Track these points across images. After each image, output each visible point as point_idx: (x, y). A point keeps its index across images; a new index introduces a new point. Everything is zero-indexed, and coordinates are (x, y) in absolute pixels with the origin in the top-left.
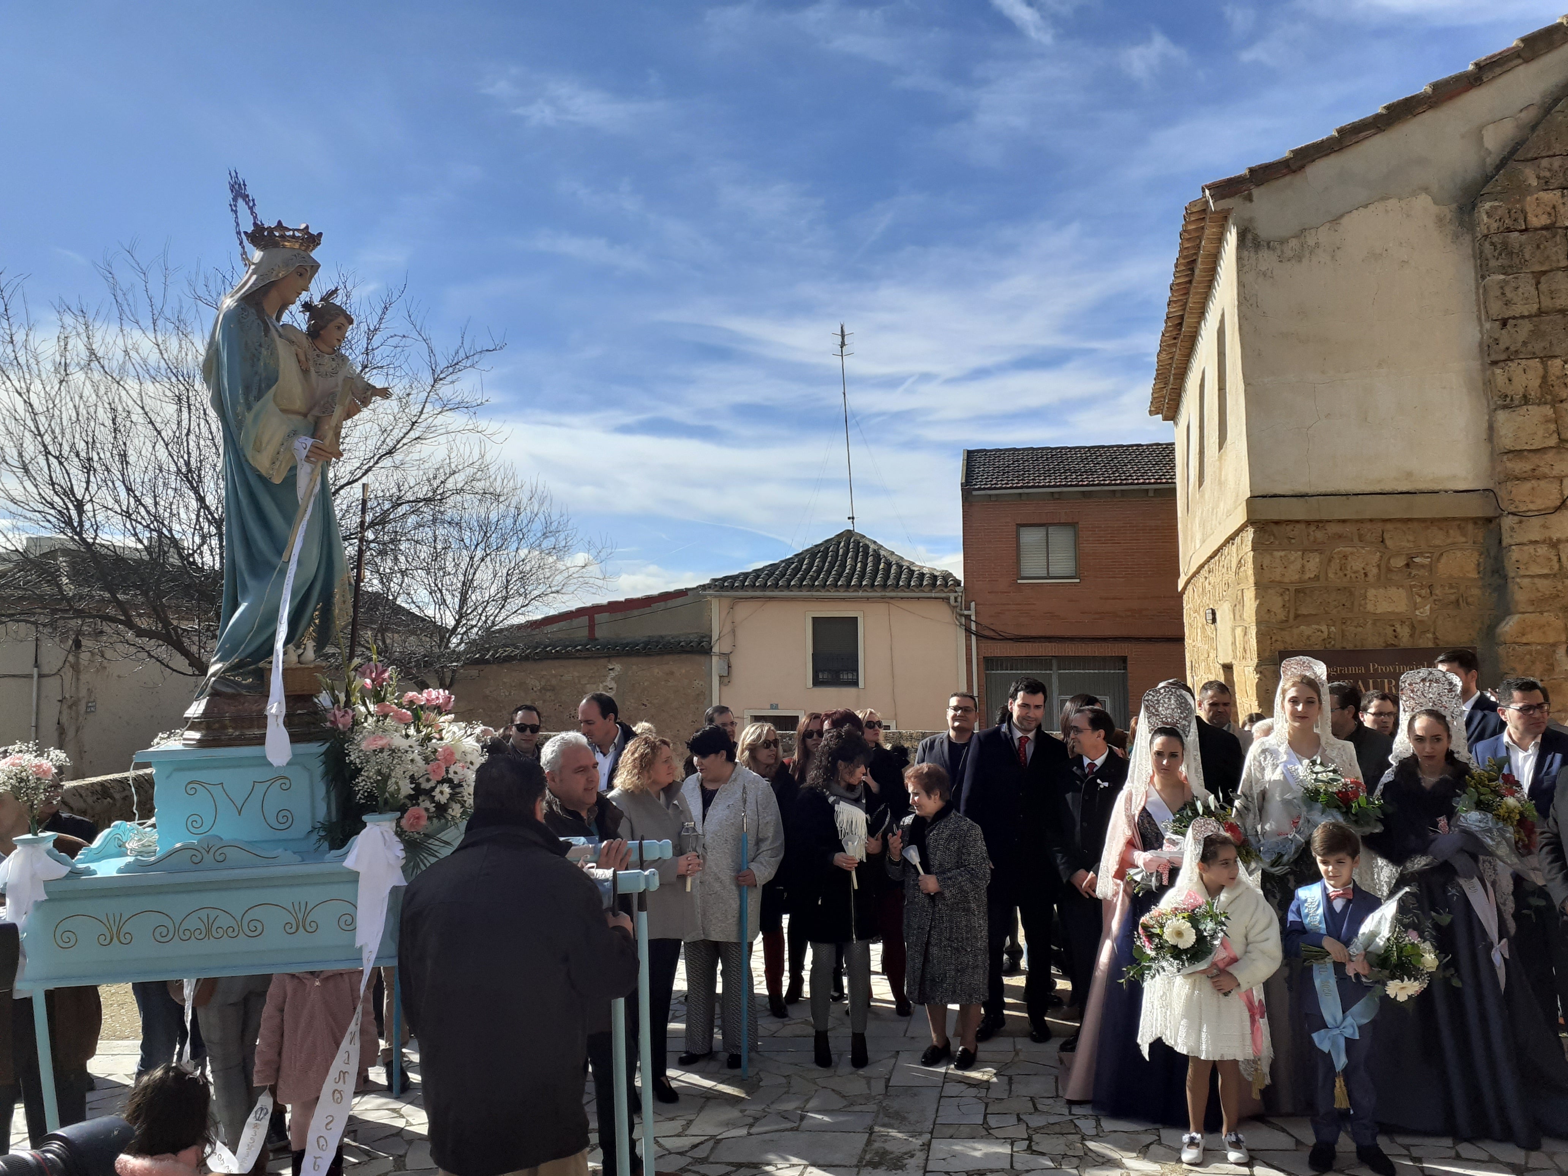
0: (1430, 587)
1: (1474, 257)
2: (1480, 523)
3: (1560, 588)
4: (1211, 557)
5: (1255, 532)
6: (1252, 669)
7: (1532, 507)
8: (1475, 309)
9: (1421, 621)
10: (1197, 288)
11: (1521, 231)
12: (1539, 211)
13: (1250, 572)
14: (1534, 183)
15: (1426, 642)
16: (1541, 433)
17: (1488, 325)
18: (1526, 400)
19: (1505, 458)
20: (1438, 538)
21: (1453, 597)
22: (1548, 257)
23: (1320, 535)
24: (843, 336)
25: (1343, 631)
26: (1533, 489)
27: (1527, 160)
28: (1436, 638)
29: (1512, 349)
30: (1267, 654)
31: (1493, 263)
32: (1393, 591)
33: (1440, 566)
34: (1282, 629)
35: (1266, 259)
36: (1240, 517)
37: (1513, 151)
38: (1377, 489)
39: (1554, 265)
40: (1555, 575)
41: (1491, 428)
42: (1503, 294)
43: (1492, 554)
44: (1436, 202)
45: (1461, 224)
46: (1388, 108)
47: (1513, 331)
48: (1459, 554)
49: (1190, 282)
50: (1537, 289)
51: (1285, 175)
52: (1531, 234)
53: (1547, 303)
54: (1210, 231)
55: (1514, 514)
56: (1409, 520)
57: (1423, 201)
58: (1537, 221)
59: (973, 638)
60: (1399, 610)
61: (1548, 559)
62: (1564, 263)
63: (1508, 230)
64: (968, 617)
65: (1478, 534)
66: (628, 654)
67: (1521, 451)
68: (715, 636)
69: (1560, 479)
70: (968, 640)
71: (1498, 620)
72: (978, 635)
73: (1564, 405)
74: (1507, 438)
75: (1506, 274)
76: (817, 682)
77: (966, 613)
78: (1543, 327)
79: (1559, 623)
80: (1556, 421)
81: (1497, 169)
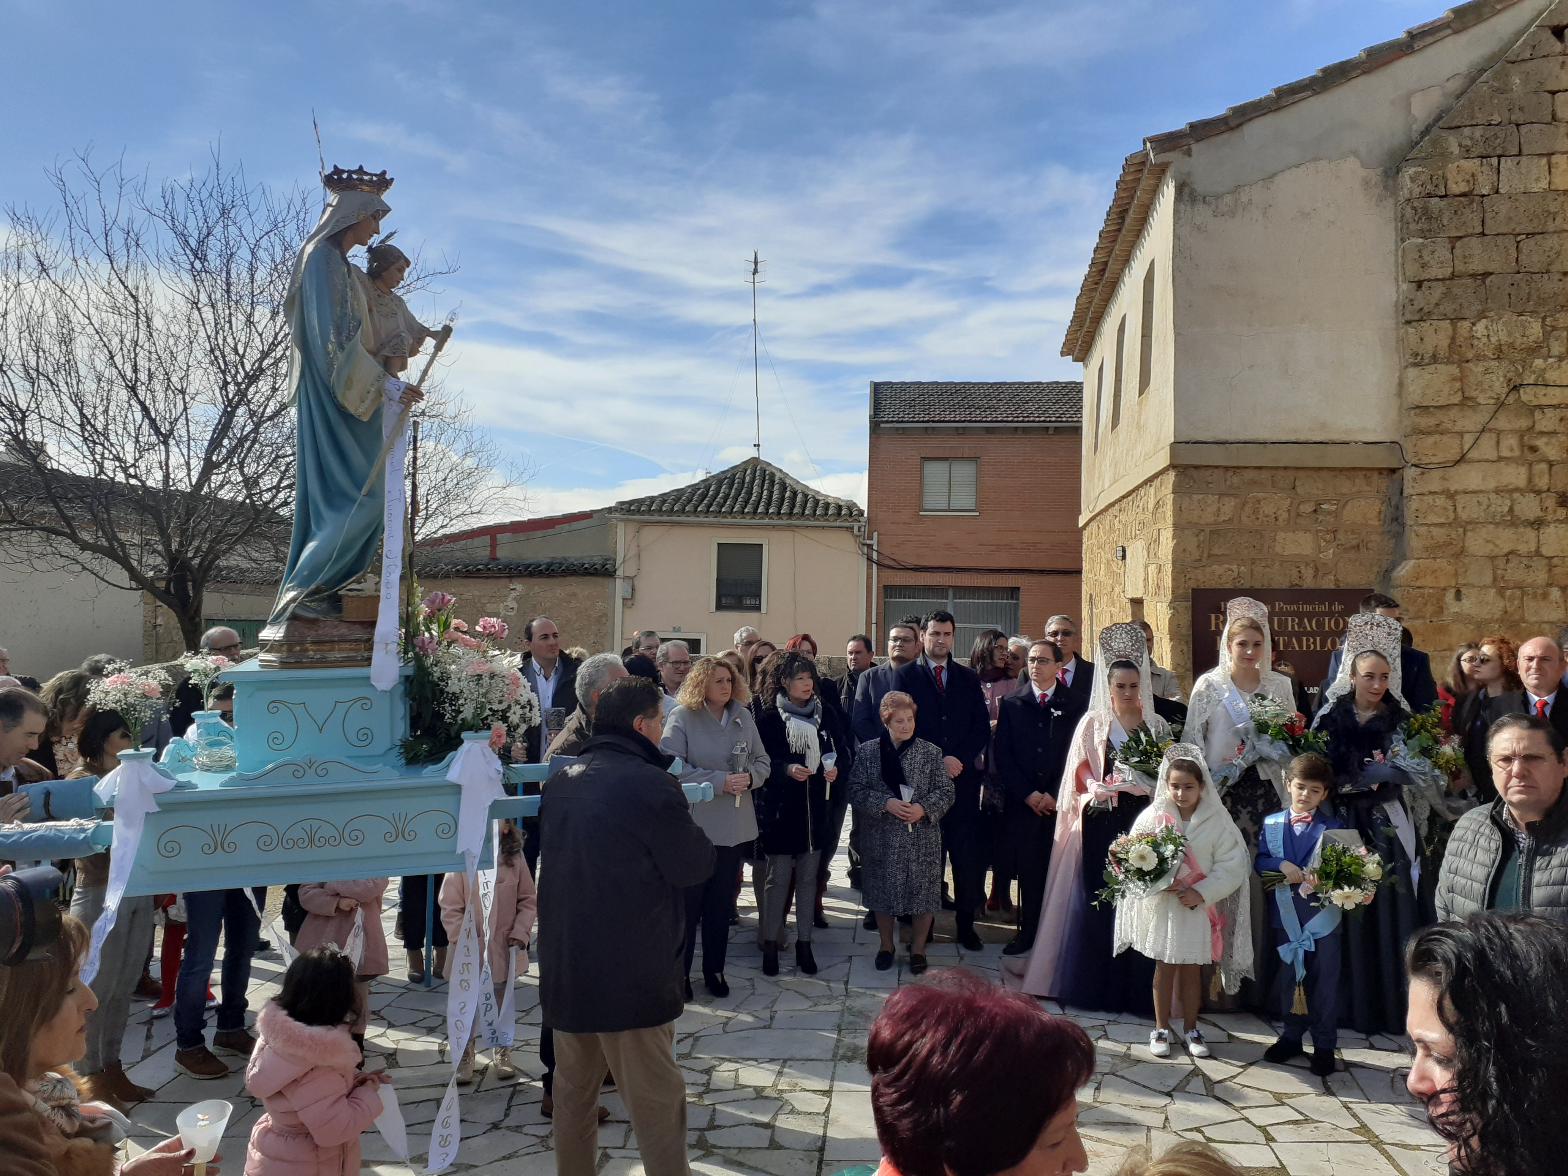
0: (1335, 532)
1: (1396, 220)
2: (1385, 473)
3: (1453, 536)
4: (1124, 497)
5: (1176, 476)
6: (1165, 605)
7: (1434, 460)
8: (1394, 269)
9: (1325, 564)
10: (1126, 236)
11: (1441, 197)
12: (1459, 178)
13: (1169, 513)
14: (1456, 150)
15: (1328, 583)
16: (1446, 390)
17: (1404, 286)
18: (1435, 359)
19: (1413, 412)
20: (1345, 486)
21: (1354, 542)
22: (1465, 223)
23: (1235, 480)
24: (756, 263)
25: (1251, 571)
26: (1436, 443)
27: (1450, 128)
28: (1337, 580)
29: (1426, 310)
30: (1181, 591)
31: (1413, 227)
32: (1300, 536)
33: (1345, 513)
34: (1196, 568)
35: (1202, 213)
36: (1163, 460)
37: (1439, 118)
38: (1293, 438)
39: (1470, 231)
40: (1450, 524)
41: (1401, 384)
42: (1420, 257)
43: (1393, 503)
44: (1364, 165)
45: (1385, 188)
46: (1323, 71)
47: (1427, 292)
48: (1363, 502)
49: (1119, 230)
50: (1452, 253)
51: (1223, 132)
52: (1450, 200)
53: (1460, 267)
54: (1146, 181)
55: (1416, 466)
56: (1320, 469)
57: (1352, 164)
58: (1457, 188)
59: (875, 566)
60: (1305, 553)
61: (1445, 509)
62: (1479, 229)
63: (1430, 195)
64: (870, 546)
65: (1381, 483)
66: (531, 575)
67: (1427, 407)
68: (619, 560)
69: (1461, 434)
70: (869, 568)
71: (1394, 565)
72: (879, 564)
73: (1470, 365)
74: (1415, 394)
75: (1425, 238)
76: (720, 607)
77: (869, 542)
78: (1455, 291)
79: (1450, 569)
80: (1461, 380)
81: (1423, 136)
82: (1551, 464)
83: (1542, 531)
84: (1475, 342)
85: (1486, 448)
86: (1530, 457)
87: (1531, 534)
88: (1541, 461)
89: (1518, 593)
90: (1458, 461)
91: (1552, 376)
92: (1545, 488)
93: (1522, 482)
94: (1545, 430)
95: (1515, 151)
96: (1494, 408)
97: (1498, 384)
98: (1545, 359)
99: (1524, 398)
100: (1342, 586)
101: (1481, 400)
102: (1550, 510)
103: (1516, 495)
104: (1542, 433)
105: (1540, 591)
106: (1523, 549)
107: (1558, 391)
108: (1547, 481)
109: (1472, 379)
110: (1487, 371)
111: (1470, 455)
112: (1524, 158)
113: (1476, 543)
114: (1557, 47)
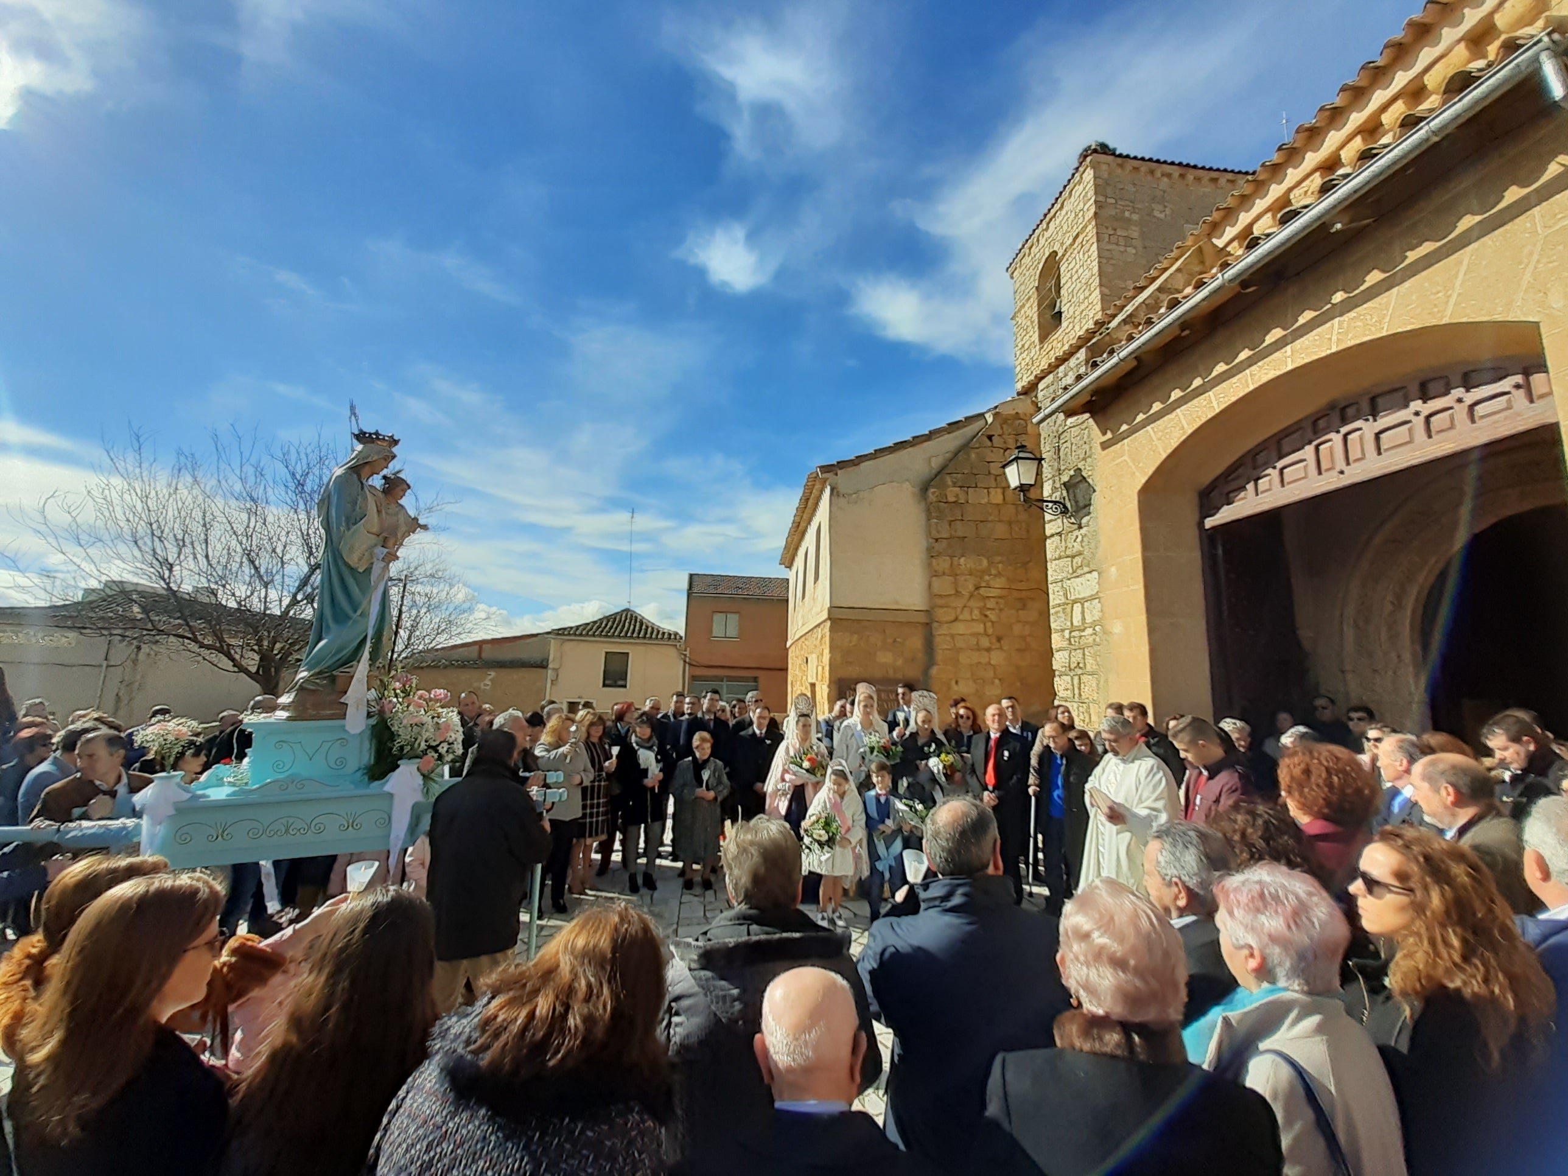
0: (902, 652)
1: (926, 511)
3: (954, 655)
5: (831, 623)
6: (825, 685)
7: (944, 619)
8: (925, 533)
9: (898, 666)
10: (808, 511)
11: (945, 503)
12: (952, 495)
13: (828, 641)
14: (950, 483)
16: (949, 588)
17: (930, 540)
18: (944, 574)
19: (935, 597)
20: (906, 631)
21: (911, 657)
22: (955, 514)
23: (858, 626)
26: (945, 612)
27: (947, 474)
29: (939, 551)
31: (933, 515)
32: (887, 653)
33: (907, 643)
34: (840, 668)
35: (842, 501)
36: (825, 615)
37: (942, 469)
38: (884, 607)
39: (957, 518)
40: (952, 649)
41: (930, 586)
42: (936, 528)
43: (928, 639)
44: (912, 486)
45: (922, 497)
46: (895, 443)
47: (940, 544)
48: (914, 638)
49: (805, 507)
50: (950, 527)
51: (852, 466)
52: (948, 504)
53: (953, 533)
54: (818, 486)
55: (937, 622)
56: (895, 622)
57: (907, 485)
58: (951, 499)
59: (687, 665)
60: (889, 661)
61: (950, 642)
62: (961, 518)
63: (940, 502)
64: (685, 655)
65: (923, 630)
66: (501, 667)
67: (941, 595)
68: (551, 659)
69: (956, 608)
70: (684, 666)
71: (929, 669)
72: (690, 664)
73: (959, 577)
74: (936, 589)
75: (938, 520)
76: (604, 685)
77: (685, 653)
78: (952, 544)
79: (953, 670)
80: (955, 584)
81: (936, 476)
82: (993, 623)
83: (990, 653)
84: (961, 567)
85: (966, 615)
86: (984, 619)
87: (986, 654)
88: (989, 621)
89: (982, 682)
90: (954, 621)
91: (992, 583)
92: (991, 634)
93: (982, 630)
94: (990, 607)
95: (974, 485)
96: (968, 597)
97: (970, 586)
98: (989, 576)
99: (981, 593)
101: (964, 593)
102: (993, 644)
103: (979, 637)
104: (989, 609)
106: (983, 661)
107: (994, 590)
108: (992, 631)
109: (959, 583)
110: (966, 580)
111: (959, 618)
113: (964, 659)
114: (989, 444)
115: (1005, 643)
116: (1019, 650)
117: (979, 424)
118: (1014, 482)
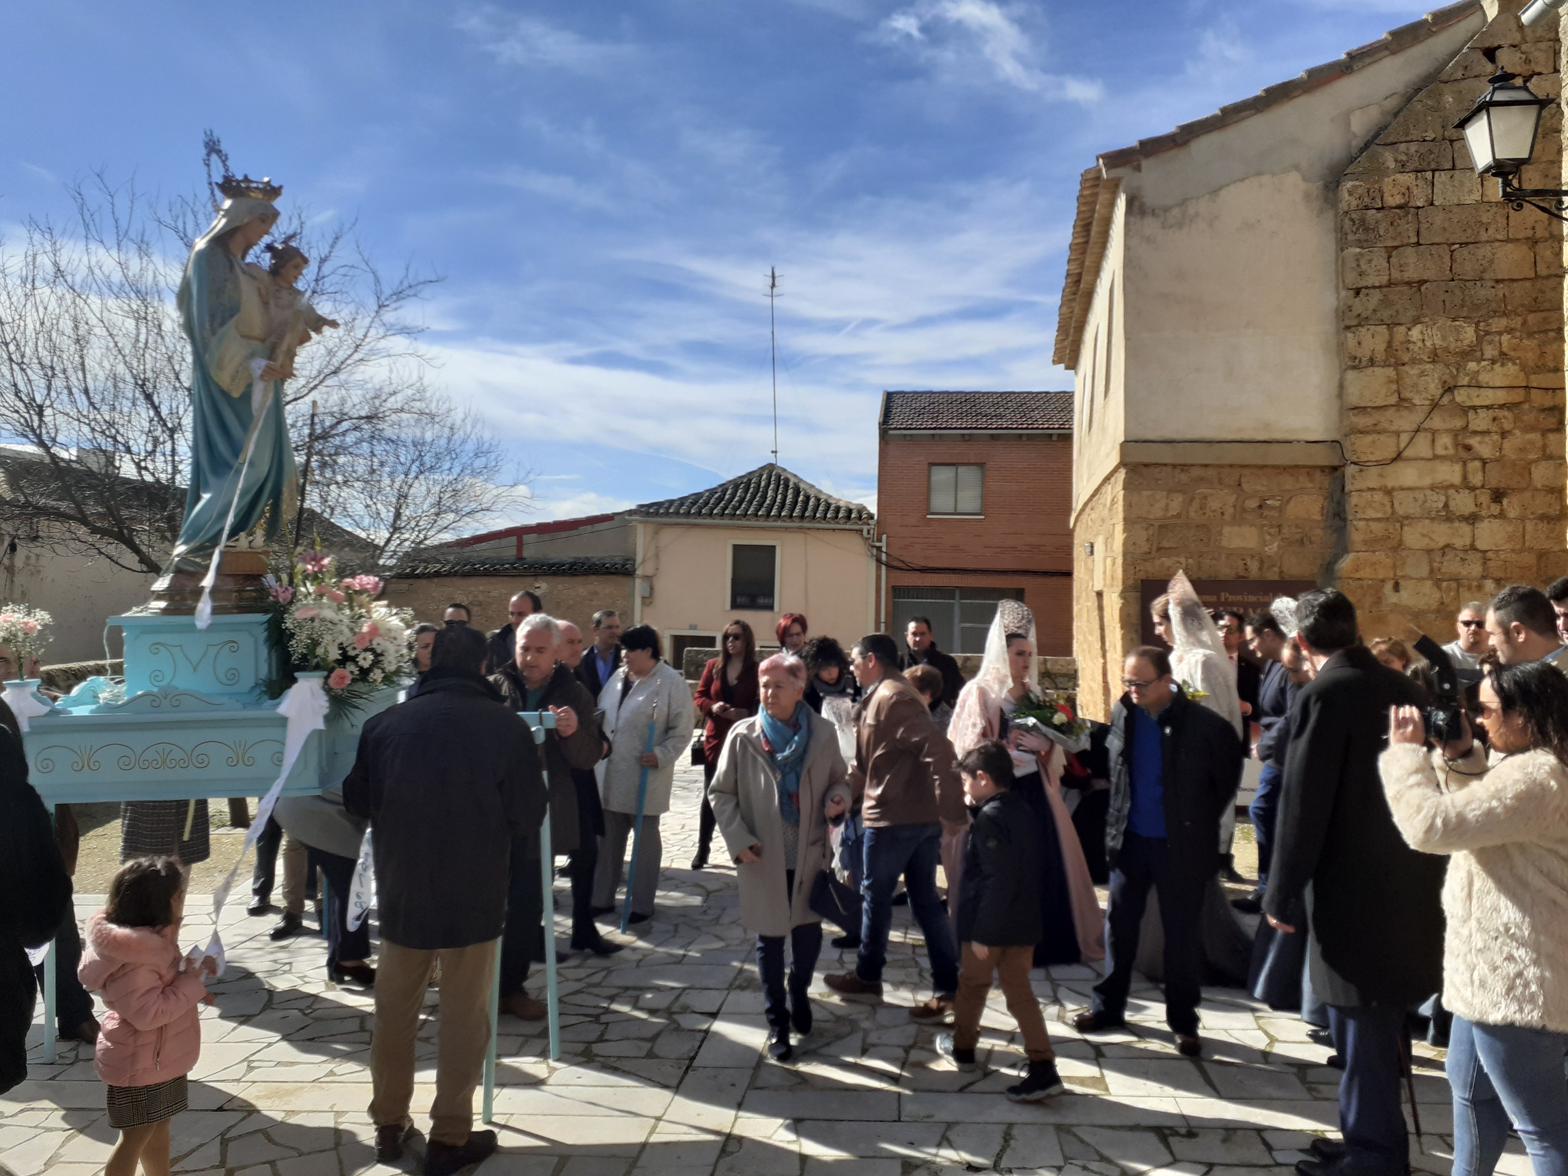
0: (1279, 526)
1: (1336, 231)
2: (1326, 470)
3: (1391, 530)
4: (1093, 496)
5: (1126, 473)
6: (1117, 596)
7: (1371, 457)
8: (1333, 278)
9: (1269, 557)
10: (1092, 249)
11: (1378, 209)
12: (1395, 192)
13: (1121, 509)
14: (1392, 165)
15: (1272, 575)
16: (1383, 392)
17: (1343, 293)
18: (1372, 362)
19: (1351, 413)
20: (1288, 483)
21: (1298, 536)
22: (1400, 233)
23: (1183, 477)
24: (773, 277)
25: (1199, 563)
26: (1374, 442)
27: (1388, 144)
28: (1282, 572)
29: (1364, 315)
30: (1131, 582)
31: (1351, 237)
32: (1246, 530)
33: (1289, 508)
34: (1145, 560)
35: (1150, 225)
36: (1115, 459)
37: (1377, 134)
38: (1238, 437)
39: (1405, 241)
40: (1388, 519)
41: (1341, 386)
42: (1358, 265)
43: (1335, 499)
44: (1305, 179)
45: (1326, 200)
46: (1267, 91)
47: (1364, 299)
48: (1306, 498)
49: (1087, 242)
50: (1389, 262)
51: (1171, 149)
52: (1387, 212)
53: (1396, 275)
54: (1103, 197)
55: (1355, 463)
56: (1264, 466)
57: (1294, 178)
58: (1394, 199)
59: (884, 568)
60: (1250, 546)
61: (1383, 504)
62: (1414, 240)
63: (1367, 208)
64: (879, 549)
65: (1324, 481)
66: (556, 574)
67: (1365, 408)
68: (639, 559)
69: (1398, 434)
70: (878, 569)
71: (1337, 558)
72: (888, 565)
73: (1406, 368)
74: (1354, 396)
75: (1362, 247)
76: (735, 605)
77: (878, 544)
78: (1391, 297)
79: (1389, 561)
80: (1397, 382)
81: (1362, 150)
82: (1484, 462)
83: (1477, 525)
84: (1411, 346)
85: (1422, 446)
86: (1464, 454)
87: (1465, 528)
88: (1475, 459)
89: (1454, 585)
90: (1394, 460)
91: (1484, 378)
92: (1479, 484)
93: (1457, 479)
94: (1479, 429)
95: (1449, 165)
96: (1427, 409)
97: (1432, 386)
98: (1479, 362)
99: (1458, 399)
100: (1287, 578)
101: (1417, 401)
102: (1484, 505)
103: (1451, 492)
104: (1475, 433)
105: (1475, 583)
106: (1459, 543)
107: (1490, 392)
108: (1481, 478)
109: (1407, 381)
111: (1406, 454)
112: (1457, 172)
113: (1413, 537)
114: (1489, 67)
115: (1512, 506)
116: (1544, 518)
117: (1470, 23)
118: (1482, 157)
